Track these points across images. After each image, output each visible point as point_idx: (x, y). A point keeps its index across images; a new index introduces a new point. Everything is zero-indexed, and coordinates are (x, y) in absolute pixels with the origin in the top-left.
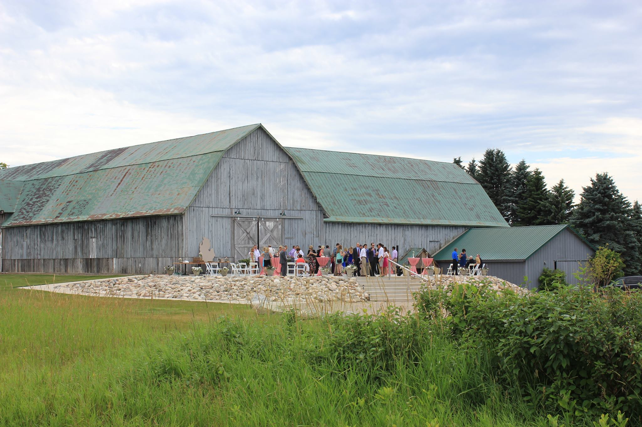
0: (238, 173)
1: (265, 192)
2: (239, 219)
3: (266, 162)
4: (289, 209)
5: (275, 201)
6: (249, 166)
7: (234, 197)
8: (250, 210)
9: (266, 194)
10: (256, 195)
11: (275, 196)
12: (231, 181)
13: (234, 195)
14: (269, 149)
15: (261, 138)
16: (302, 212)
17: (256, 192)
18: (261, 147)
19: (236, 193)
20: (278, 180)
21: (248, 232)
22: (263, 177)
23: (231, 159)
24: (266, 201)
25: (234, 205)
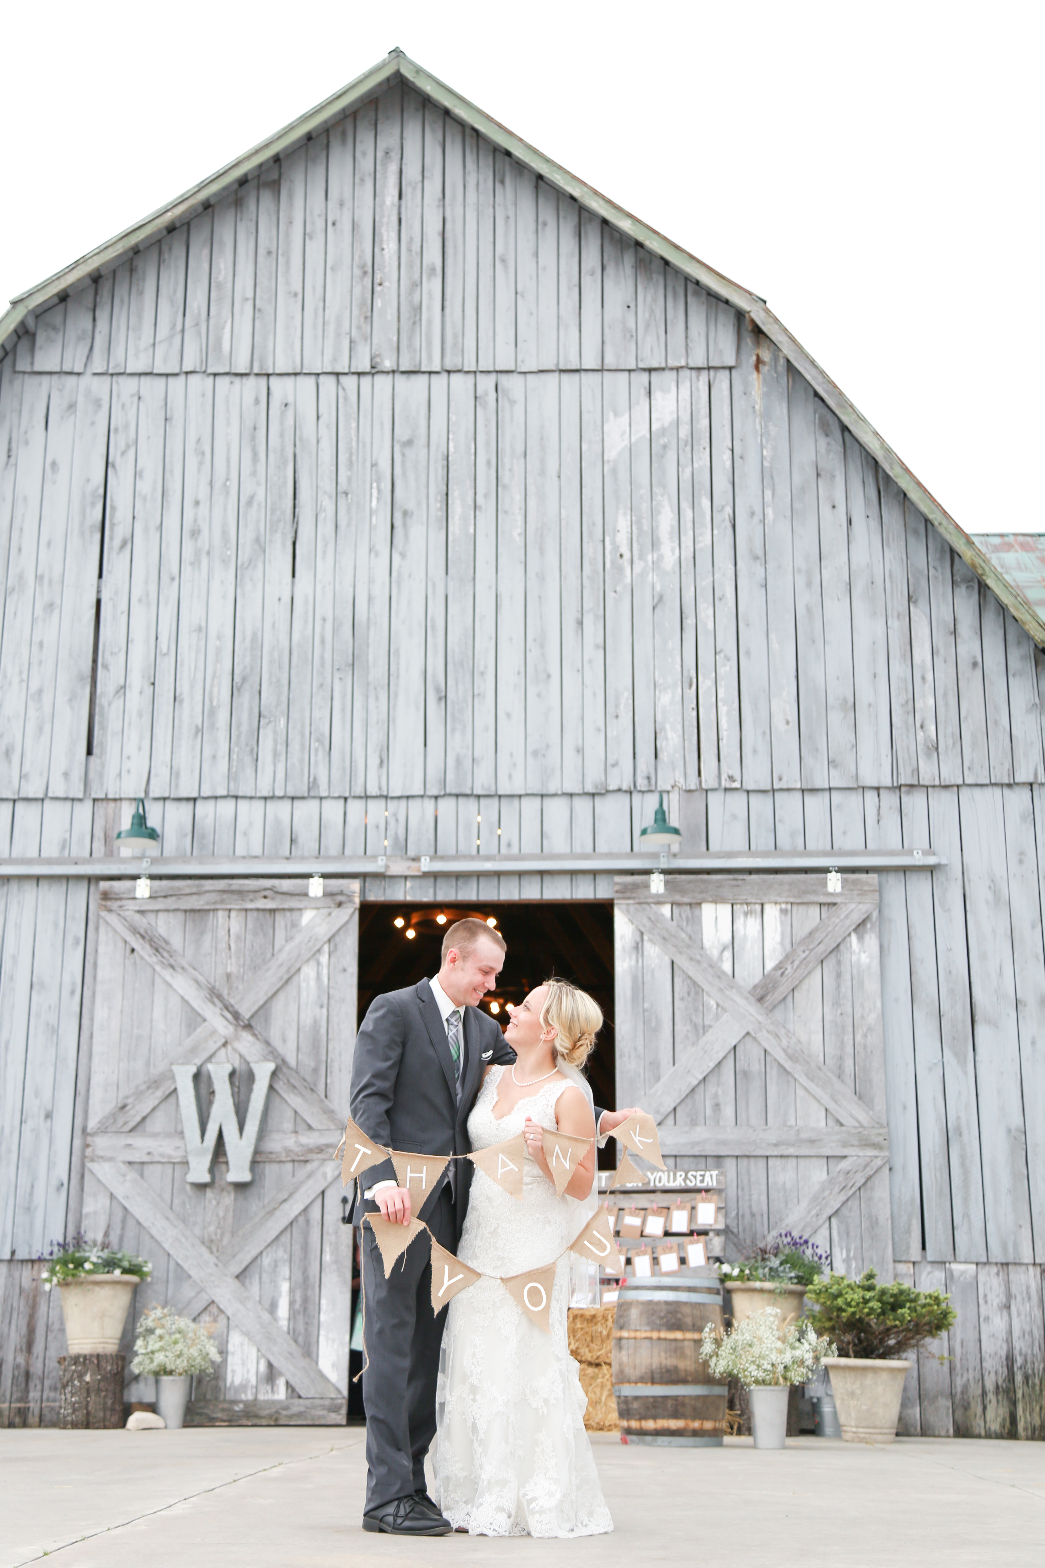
0: (197, 487)
1: (484, 643)
2: (143, 888)
3: (486, 383)
4: (757, 777)
5: (594, 714)
6: (308, 429)
7: (136, 699)
8: (306, 810)
9: (485, 660)
10: (378, 672)
11: (594, 676)
12: (116, 564)
13: (136, 681)
14: (526, 266)
15: (433, 187)
16: (915, 802)
17: (376, 653)
18: (433, 256)
19: (166, 665)
20: (623, 524)
21: (246, 1012)
22: (457, 508)
23: (128, 385)
24: (485, 717)
25: (138, 765)
